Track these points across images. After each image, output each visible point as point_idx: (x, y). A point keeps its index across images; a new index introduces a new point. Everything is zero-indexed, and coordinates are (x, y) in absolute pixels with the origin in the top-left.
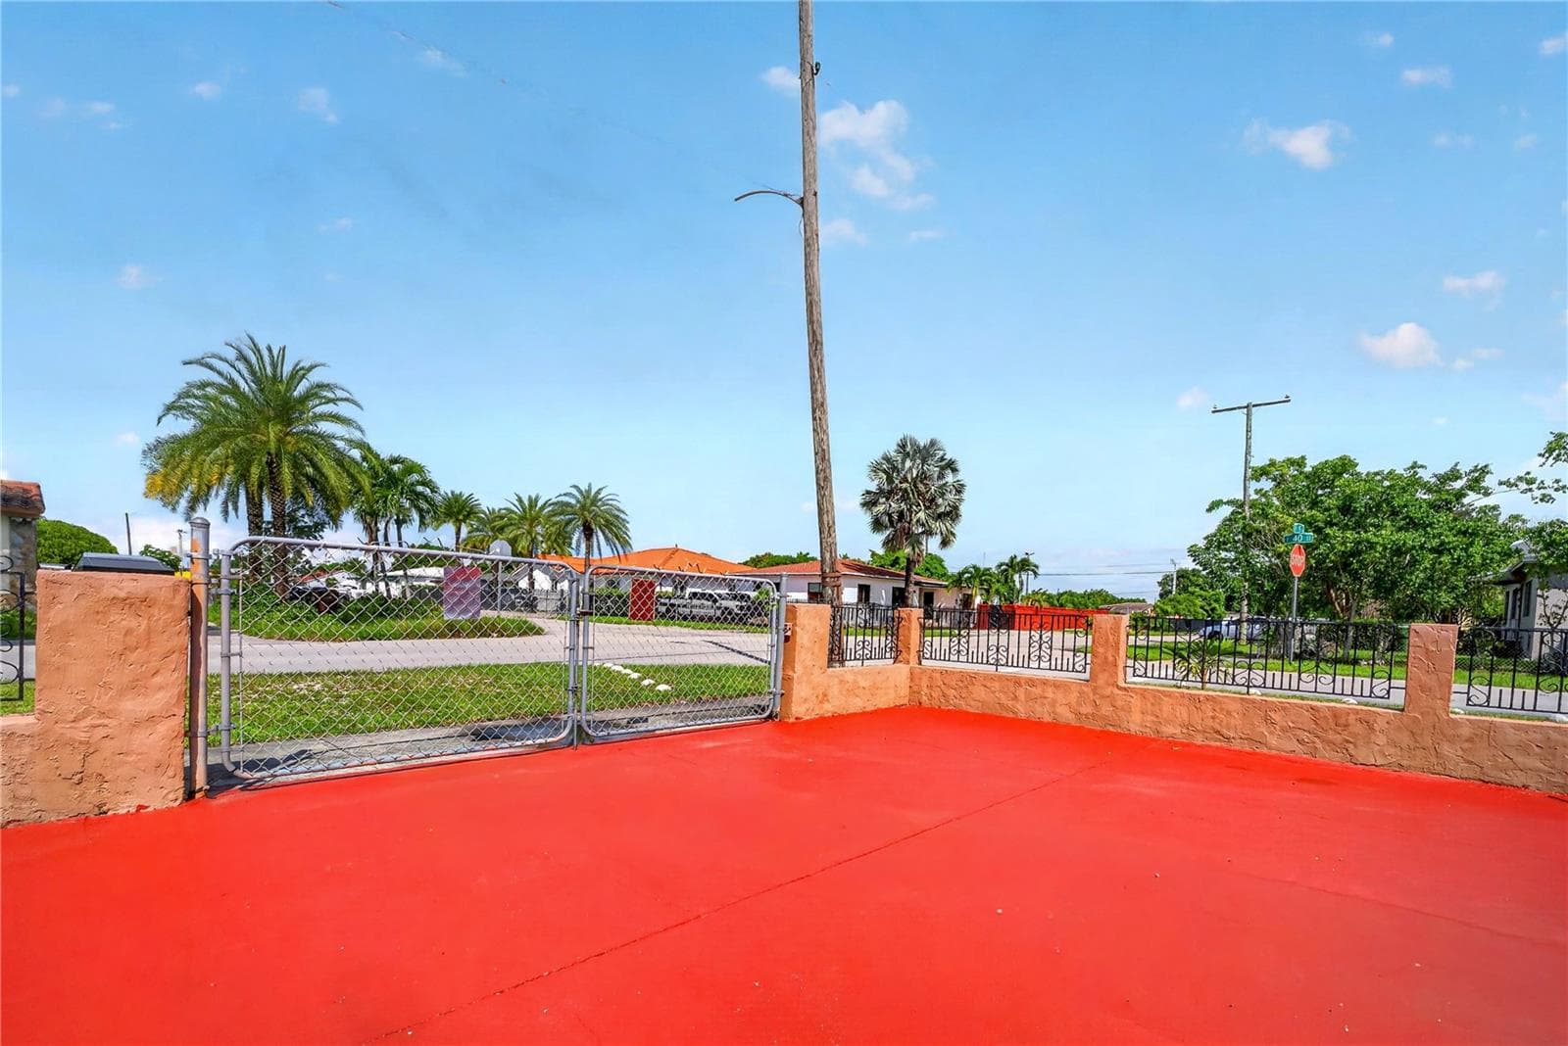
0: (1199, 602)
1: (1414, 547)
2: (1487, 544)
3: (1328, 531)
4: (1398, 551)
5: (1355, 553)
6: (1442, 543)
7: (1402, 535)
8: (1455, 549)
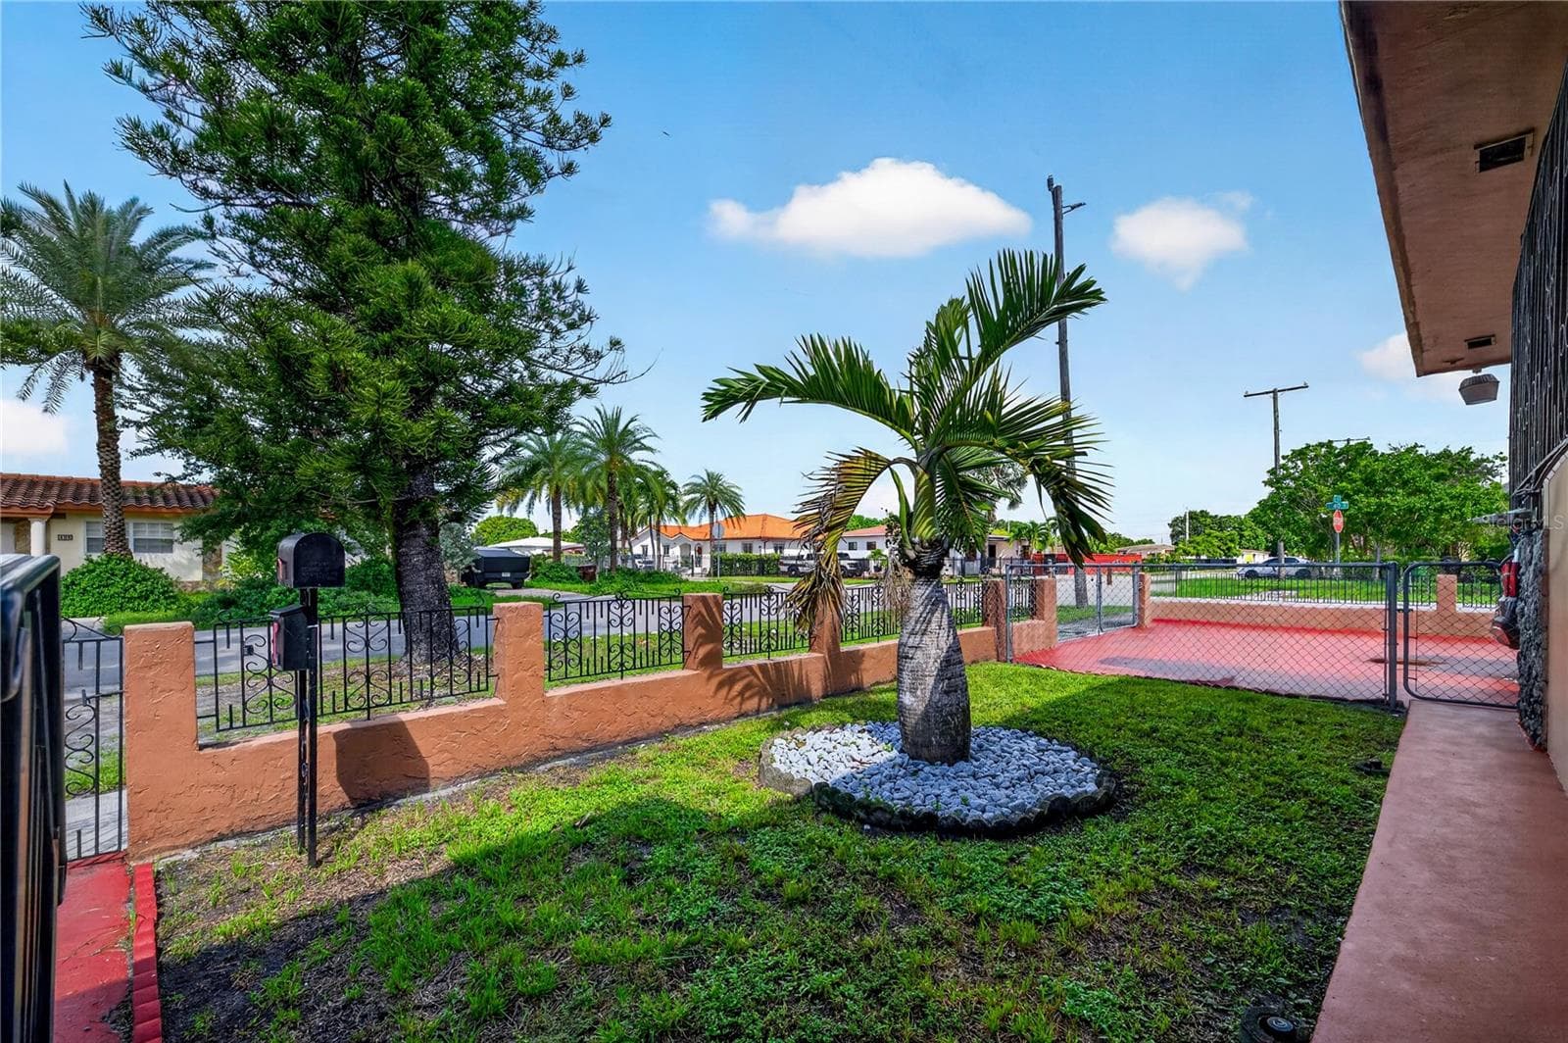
0: (1216, 542)
1: (1421, 509)
2: (1475, 504)
3: (1356, 497)
4: (1410, 510)
5: (1376, 513)
6: (1442, 506)
7: (1413, 499)
8: (1452, 509)
